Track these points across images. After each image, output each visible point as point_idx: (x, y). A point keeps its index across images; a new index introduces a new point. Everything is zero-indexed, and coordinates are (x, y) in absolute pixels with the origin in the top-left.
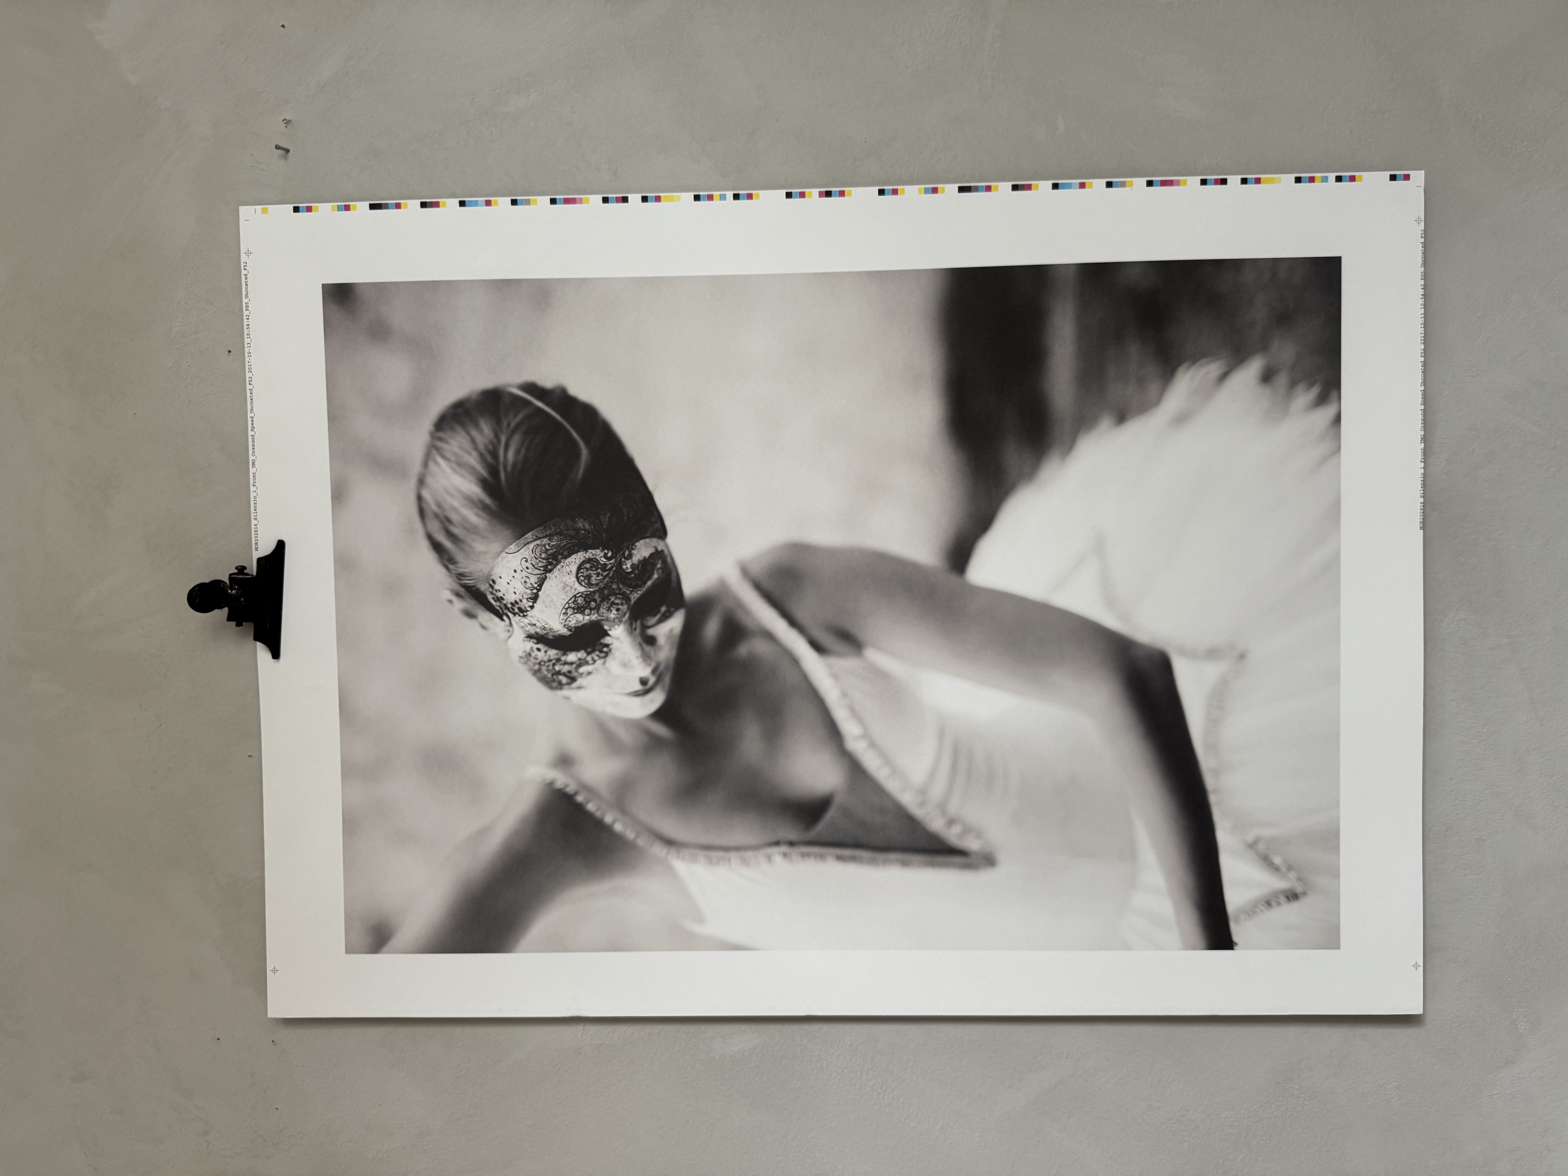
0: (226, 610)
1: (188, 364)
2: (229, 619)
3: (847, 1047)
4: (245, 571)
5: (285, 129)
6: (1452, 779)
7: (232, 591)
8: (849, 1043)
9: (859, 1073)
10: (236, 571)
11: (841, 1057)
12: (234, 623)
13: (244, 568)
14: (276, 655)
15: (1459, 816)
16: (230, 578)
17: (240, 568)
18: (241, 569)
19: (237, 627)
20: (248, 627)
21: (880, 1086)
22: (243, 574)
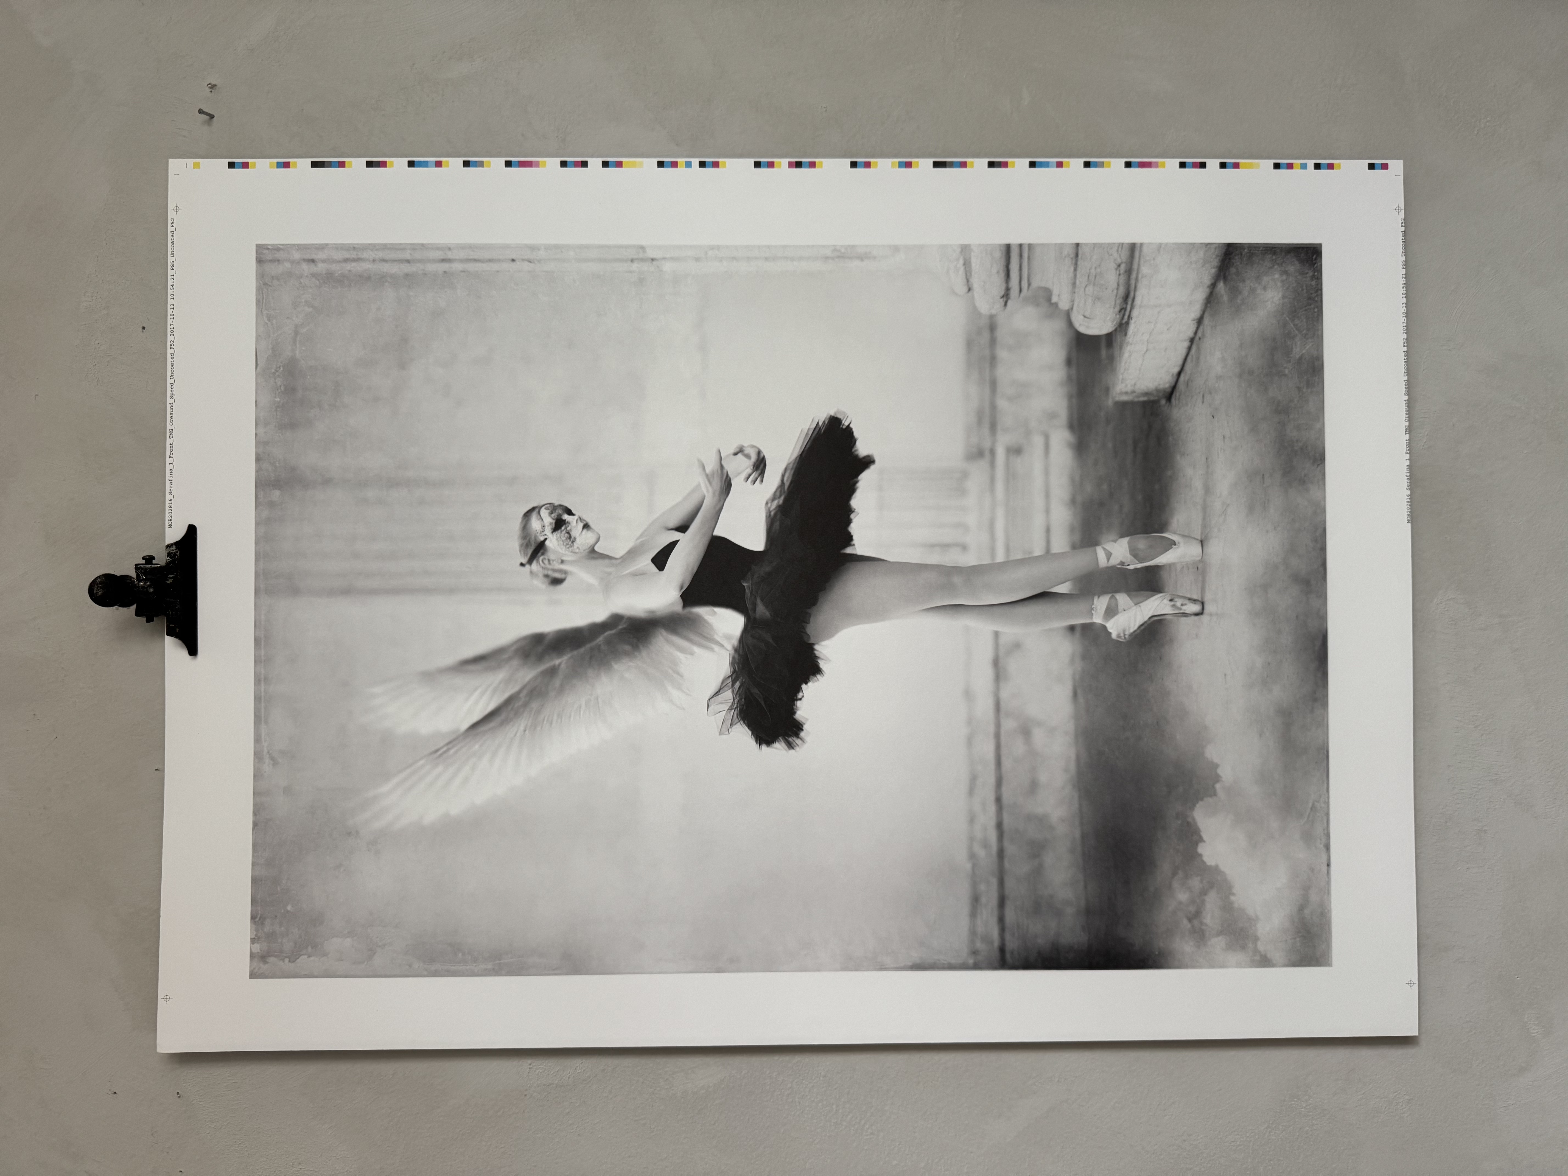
1: (97, 342)
2: (137, 615)
3: (821, 1078)
4: (154, 561)
5: (209, 94)
7: (139, 582)
9: (834, 1106)
10: (143, 562)
11: (815, 1090)
12: (144, 619)
13: (152, 557)
14: (192, 651)
16: (136, 570)
18: (149, 559)
19: (146, 624)
20: (160, 621)
22: (152, 564)
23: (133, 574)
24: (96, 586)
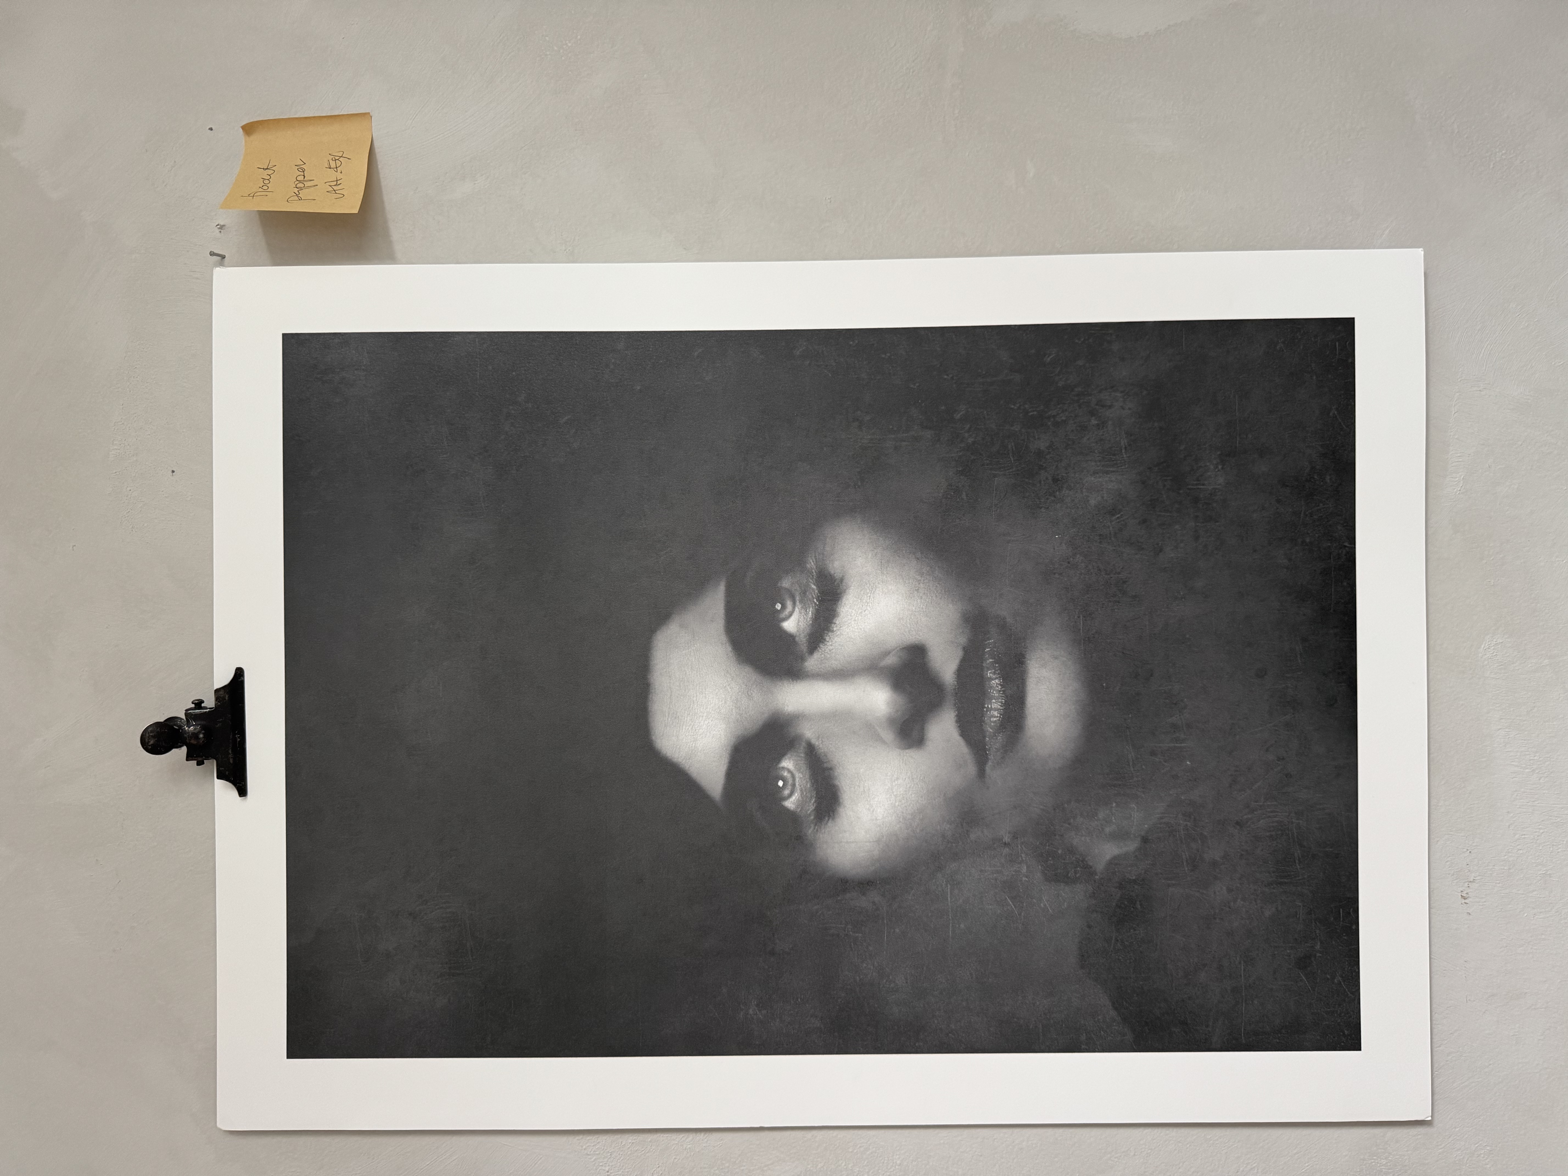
0: (184, 749)
1: (128, 489)
5: (219, 234)
7: (189, 728)
10: (193, 706)
12: (195, 762)
13: (202, 702)
14: (242, 791)
16: (186, 714)
17: (197, 702)
18: (198, 704)
20: (211, 766)
22: (201, 708)
23: (183, 717)
24: (148, 735)
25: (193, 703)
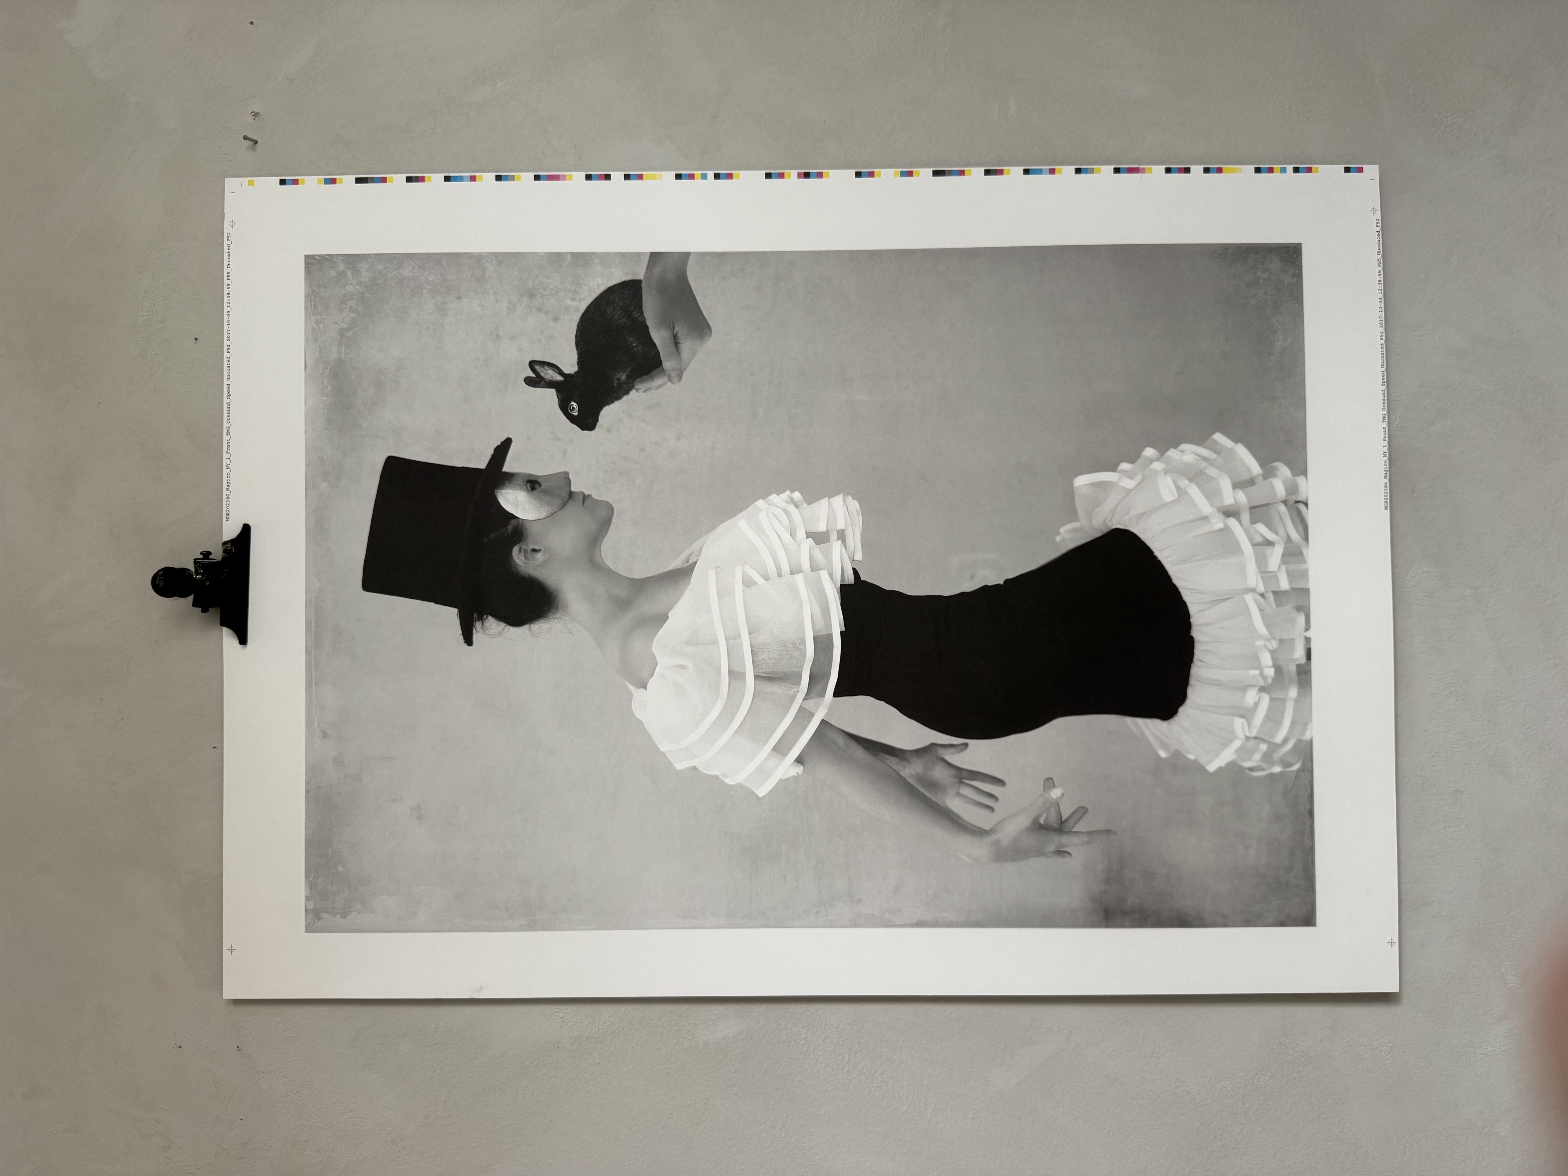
0: (191, 598)
1: (154, 353)
2: (194, 605)
3: (834, 1029)
4: (211, 557)
5: (253, 121)
6: (1425, 731)
7: (197, 575)
8: (835, 1025)
9: (846, 1056)
10: (201, 557)
11: (828, 1040)
12: (200, 609)
13: (209, 553)
14: (243, 640)
15: (1435, 768)
16: (194, 564)
17: (205, 551)
18: (206, 554)
19: (203, 614)
20: (215, 614)
21: (868, 1069)
22: (209, 559)
23: (191, 567)
24: (158, 578)
25: (201, 553)
